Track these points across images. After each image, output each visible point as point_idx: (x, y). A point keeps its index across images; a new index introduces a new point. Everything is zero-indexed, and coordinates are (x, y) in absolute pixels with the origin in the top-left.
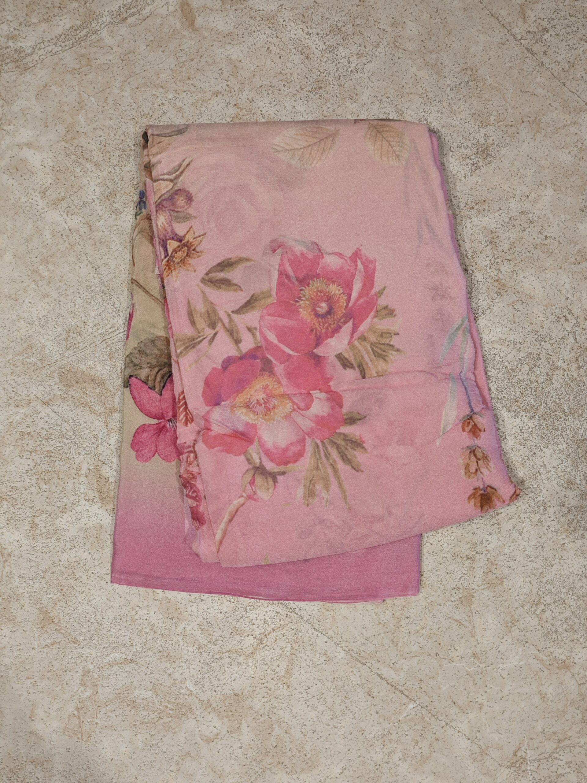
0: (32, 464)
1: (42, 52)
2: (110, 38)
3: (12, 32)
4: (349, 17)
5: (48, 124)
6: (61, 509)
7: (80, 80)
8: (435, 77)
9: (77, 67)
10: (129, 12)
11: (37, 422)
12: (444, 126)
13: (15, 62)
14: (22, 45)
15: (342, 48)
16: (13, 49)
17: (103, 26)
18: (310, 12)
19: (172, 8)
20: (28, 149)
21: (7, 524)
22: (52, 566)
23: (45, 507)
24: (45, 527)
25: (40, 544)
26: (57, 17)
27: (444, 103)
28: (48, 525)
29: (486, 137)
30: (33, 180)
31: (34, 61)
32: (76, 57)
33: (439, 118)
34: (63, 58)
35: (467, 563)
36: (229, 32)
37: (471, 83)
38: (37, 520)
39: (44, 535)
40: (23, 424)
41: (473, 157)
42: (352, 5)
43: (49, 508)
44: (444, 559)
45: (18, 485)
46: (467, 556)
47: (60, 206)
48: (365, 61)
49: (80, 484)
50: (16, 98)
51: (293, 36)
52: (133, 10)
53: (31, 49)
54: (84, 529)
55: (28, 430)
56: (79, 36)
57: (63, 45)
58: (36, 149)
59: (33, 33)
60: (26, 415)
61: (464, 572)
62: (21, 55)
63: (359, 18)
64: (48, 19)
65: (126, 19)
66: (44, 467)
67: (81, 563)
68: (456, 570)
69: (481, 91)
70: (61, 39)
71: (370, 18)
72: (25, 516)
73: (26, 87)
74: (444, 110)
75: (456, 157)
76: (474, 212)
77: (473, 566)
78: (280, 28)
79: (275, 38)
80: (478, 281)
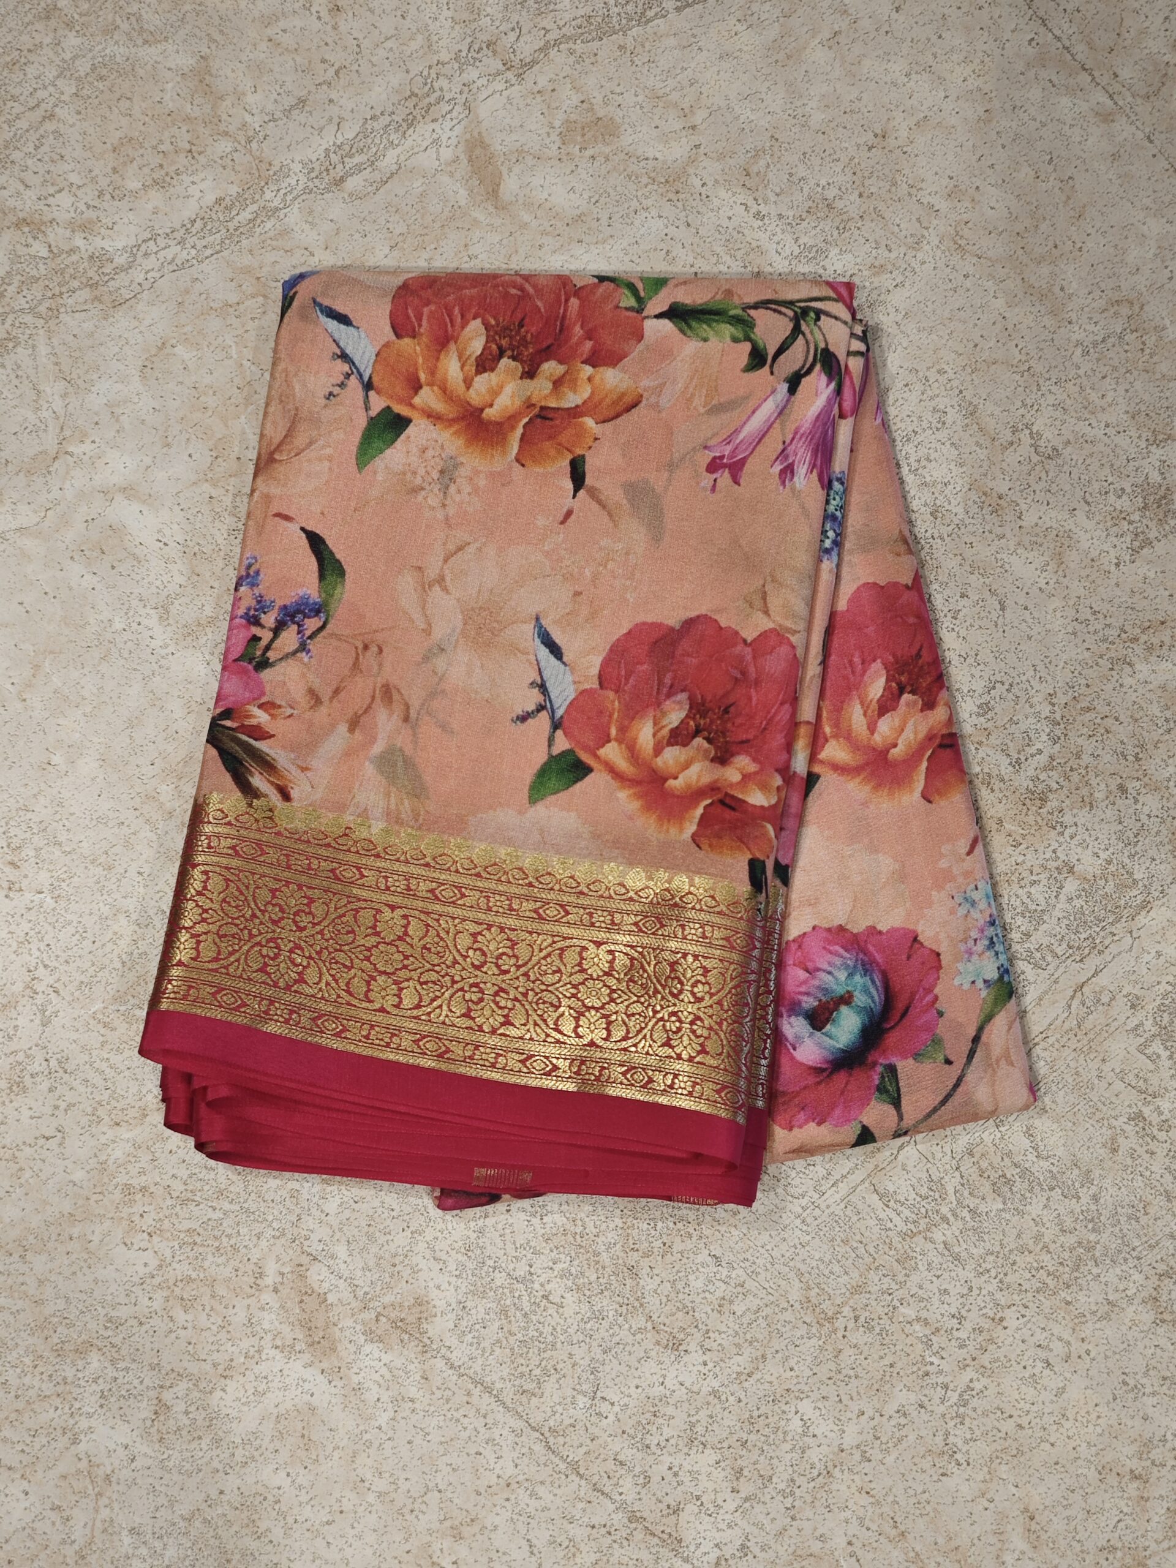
0: (154, 1263)
1: (151, 263)
2: (307, 227)
3: (82, 213)
4: (850, 174)
5: (170, 439)
6: (221, 1368)
7: (239, 332)
8: (1048, 321)
9: (233, 298)
10: (350, 162)
11: (161, 1161)
12: (1069, 442)
13: (91, 286)
14: (107, 244)
15: (837, 250)
16: (85, 256)
17: (289, 197)
18: (762, 163)
19: (447, 154)
20: (126, 502)
21: (101, 1406)
22: (204, 1506)
23: (185, 1364)
24: (187, 1413)
25: (176, 1454)
26: (184, 177)
27: (1069, 385)
28: (192, 1409)
29: (1164, 467)
30: (139, 577)
31: (135, 285)
32: (231, 275)
33: (1058, 423)
34: (200, 277)
35: (1133, 1488)
36: (578, 212)
37: (1130, 337)
38: (167, 1396)
39: (184, 1433)
40: (130, 1167)
41: (1136, 517)
42: (858, 146)
43: (193, 1368)
44: (1082, 1478)
45: (123, 1312)
46: (1132, 1471)
47: (203, 640)
48: (890, 284)
49: (262, 1309)
50: (95, 377)
51: (725, 223)
52: (358, 159)
53: (126, 255)
54: (274, 1417)
55: (143, 1180)
56: (235, 222)
57: (200, 244)
58: (144, 502)
59: (131, 215)
60: (137, 1146)
61: (1125, 1510)
62: (106, 271)
63: (874, 179)
64: (164, 181)
65: (342, 180)
66: (182, 1269)
67: (270, 1498)
68: (1107, 1506)
69: (1151, 355)
70: (194, 231)
71: (898, 178)
72: (140, 1387)
73: (117, 349)
74: (1068, 402)
75: (1098, 518)
76: (1139, 649)
77: (1146, 1495)
78: (694, 204)
79: (683, 227)
80: (1149, 816)
